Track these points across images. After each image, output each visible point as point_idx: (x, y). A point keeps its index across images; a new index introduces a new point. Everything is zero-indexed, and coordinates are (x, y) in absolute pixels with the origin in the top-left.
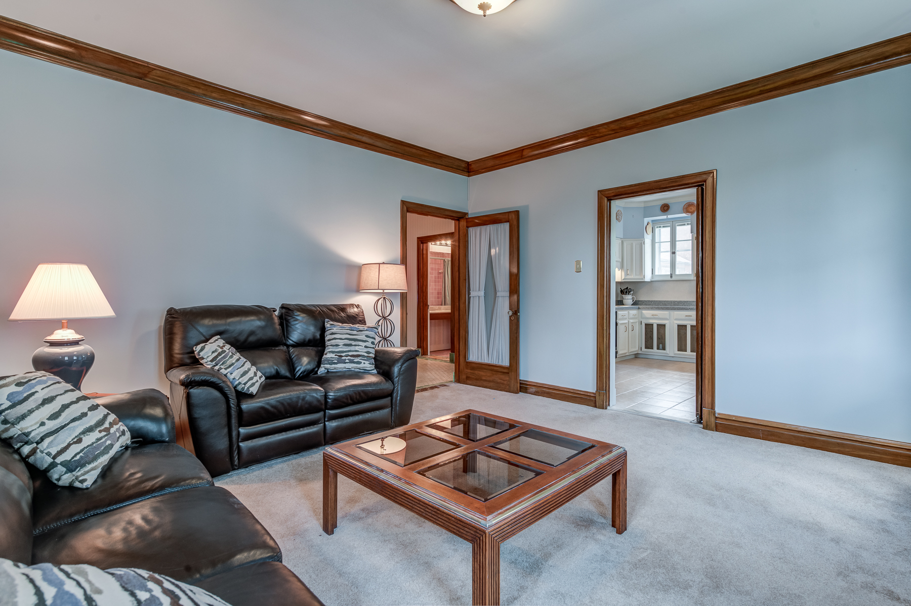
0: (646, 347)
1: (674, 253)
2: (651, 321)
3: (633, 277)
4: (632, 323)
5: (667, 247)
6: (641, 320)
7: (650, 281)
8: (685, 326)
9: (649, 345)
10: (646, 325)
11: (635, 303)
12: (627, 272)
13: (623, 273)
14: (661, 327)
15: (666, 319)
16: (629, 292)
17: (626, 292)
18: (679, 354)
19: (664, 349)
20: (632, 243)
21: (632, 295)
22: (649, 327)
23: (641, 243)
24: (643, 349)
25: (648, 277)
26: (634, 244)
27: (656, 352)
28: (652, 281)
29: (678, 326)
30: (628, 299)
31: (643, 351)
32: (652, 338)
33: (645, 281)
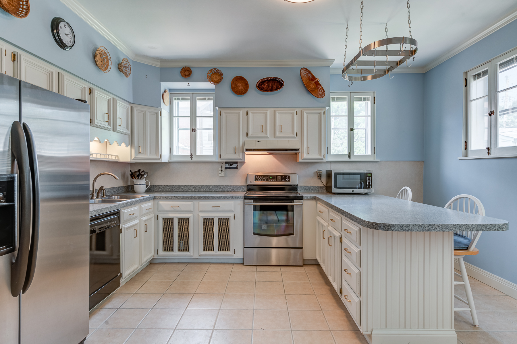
0: (165, 250)
1: (194, 130)
2: (170, 215)
3: (147, 157)
4: (145, 221)
5: (186, 123)
6: (157, 213)
7: (167, 162)
8: (213, 219)
9: (168, 246)
10: (164, 220)
11: (150, 189)
12: (139, 150)
13: (133, 151)
14: (184, 222)
15: (190, 211)
16: (142, 176)
17: (138, 176)
18: (206, 255)
19: (186, 249)
20: (145, 112)
21: (146, 179)
22: (168, 223)
23: (157, 113)
24: (161, 252)
25: (165, 158)
26: (148, 114)
27: (178, 255)
28: (169, 163)
29: (204, 219)
30: (141, 185)
31: (161, 255)
32: (171, 237)
33: (163, 161)
